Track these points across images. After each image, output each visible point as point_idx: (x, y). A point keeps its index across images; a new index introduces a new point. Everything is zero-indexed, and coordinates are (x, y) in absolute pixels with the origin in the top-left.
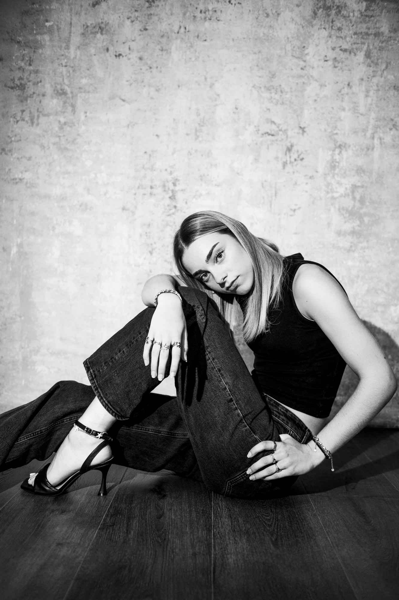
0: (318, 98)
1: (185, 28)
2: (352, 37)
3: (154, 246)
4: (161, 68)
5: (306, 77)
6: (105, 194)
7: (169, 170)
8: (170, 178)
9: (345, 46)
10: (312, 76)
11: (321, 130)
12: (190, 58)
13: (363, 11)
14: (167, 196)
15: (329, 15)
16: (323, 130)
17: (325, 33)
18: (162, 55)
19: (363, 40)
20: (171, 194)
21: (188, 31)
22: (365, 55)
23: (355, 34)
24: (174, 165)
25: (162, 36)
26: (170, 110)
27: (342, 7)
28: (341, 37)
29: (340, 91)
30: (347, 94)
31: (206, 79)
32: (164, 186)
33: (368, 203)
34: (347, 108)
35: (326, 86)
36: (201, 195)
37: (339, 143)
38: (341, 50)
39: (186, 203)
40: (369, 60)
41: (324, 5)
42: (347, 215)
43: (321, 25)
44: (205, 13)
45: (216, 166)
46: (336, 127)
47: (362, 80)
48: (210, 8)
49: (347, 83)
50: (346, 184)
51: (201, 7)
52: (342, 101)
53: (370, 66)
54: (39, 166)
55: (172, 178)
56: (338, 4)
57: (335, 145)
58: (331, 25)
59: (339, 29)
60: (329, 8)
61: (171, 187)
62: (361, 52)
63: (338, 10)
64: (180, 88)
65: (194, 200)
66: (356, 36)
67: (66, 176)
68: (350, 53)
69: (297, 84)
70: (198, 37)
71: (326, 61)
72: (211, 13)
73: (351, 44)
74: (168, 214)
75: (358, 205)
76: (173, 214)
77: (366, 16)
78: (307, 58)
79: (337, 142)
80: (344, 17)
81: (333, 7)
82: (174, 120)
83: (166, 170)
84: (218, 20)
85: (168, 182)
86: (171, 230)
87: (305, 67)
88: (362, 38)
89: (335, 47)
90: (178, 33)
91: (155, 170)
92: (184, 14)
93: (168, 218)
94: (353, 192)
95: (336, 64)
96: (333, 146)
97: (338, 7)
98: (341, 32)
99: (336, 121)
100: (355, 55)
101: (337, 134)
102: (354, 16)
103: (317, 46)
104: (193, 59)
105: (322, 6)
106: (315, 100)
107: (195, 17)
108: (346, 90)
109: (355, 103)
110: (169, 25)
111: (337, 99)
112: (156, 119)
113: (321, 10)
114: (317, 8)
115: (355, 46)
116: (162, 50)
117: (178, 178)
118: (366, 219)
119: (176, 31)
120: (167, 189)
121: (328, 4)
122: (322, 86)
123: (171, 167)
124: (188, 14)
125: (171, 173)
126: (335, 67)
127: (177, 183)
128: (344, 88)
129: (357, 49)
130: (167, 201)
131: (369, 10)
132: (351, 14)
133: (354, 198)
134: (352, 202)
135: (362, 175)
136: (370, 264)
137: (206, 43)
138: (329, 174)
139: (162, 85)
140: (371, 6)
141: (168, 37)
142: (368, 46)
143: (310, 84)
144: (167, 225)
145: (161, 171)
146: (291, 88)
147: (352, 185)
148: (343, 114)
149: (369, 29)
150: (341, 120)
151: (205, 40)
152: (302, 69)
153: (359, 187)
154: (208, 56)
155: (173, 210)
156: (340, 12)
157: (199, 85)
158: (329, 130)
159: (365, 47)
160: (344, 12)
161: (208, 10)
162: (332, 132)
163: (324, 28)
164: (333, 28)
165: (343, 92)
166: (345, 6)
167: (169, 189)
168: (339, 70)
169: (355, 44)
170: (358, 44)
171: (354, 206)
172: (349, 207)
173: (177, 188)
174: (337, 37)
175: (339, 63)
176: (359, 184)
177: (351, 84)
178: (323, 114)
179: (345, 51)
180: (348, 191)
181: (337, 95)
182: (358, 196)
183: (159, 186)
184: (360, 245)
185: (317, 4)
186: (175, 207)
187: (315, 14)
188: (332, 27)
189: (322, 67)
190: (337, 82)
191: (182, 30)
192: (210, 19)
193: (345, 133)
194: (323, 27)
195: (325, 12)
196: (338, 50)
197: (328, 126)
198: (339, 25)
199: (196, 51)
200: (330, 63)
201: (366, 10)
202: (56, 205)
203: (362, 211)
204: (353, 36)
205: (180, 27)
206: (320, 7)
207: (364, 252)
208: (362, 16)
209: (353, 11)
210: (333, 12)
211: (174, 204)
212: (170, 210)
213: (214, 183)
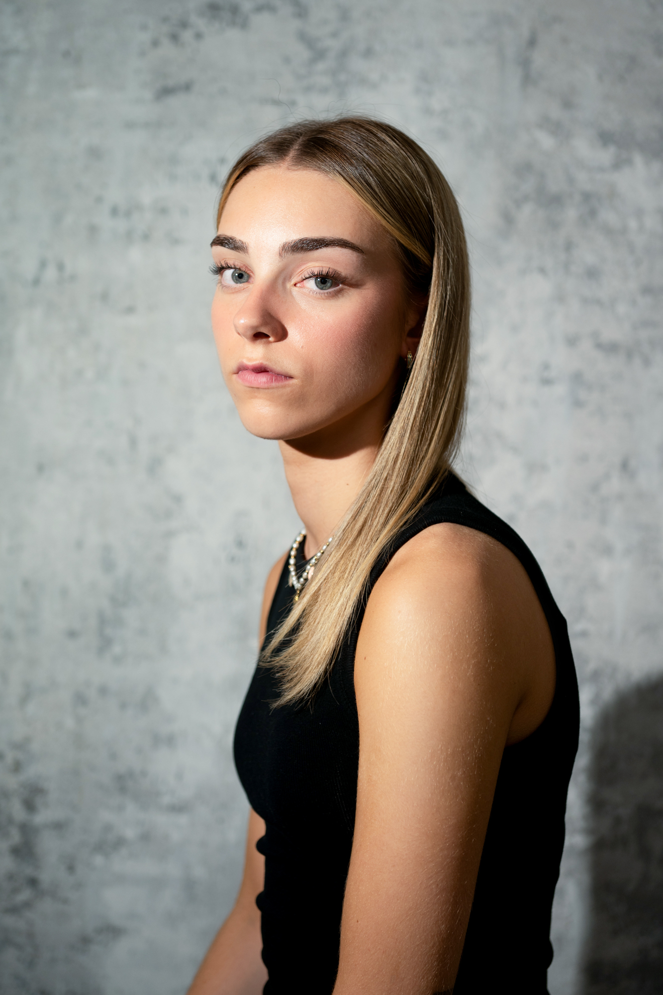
0: (521, 508)
1: (61, 267)
2: (634, 303)
7: (10, 758)
8: (12, 782)
9: (612, 333)
10: (498, 435)
12: (79, 372)
14: (4, 846)
15: (554, 225)
17: (543, 287)
20: (16, 837)
21: (72, 279)
23: (647, 290)
24: (28, 740)
26: (10, 550)
27: (600, 199)
28: (599, 302)
29: (595, 488)
30: (620, 497)
31: (133, 442)
34: (619, 546)
35: (546, 468)
36: (120, 843)
38: (599, 346)
39: (71, 868)
41: (541, 191)
42: (623, 908)
43: (529, 258)
44: (128, 215)
45: (171, 741)
46: (583, 612)
48: (147, 200)
49: (619, 461)
50: (616, 806)
51: (115, 195)
52: (604, 521)
55: (23, 784)
56: (588, 188)
58: (563, 257)
59: (592, 274)
60: (556, 200)
61: (18, 811)
63: (586, 208)
64: (46, 473)
65: (99, 860)
66: (649, 300)
68: (630, 355)
70: (105, 297)
71: (547, 382)
72: (148, 216)
73: (634, 327)
74: (7, 905)
75: (658, 873)
76: (27, 905)
80: (608, 231)
81: (571, 196)
82: (26, 584)
84: (176, 241)
85: (6, 796)
86: (20, 960)
89: (577, 336)
92: (58, 218)
93: (9, 921)
94: (641, 832)
95: (583, 395)
97: (587, 197)
98: (600, 285)
101: (585, 634)
102: (641, 230)
103: (515, 329)
104: (90, 374)
105: (532, 195)
107: (93, 229)
108: (615, 485)
109: (647, 528)
110: (5, 254)
111: (586, 516)
113: (527, 209)
114: (515, 201)
115: (644, 334)
117: (44, 784)
119: (30, 277)
120: (3, 819)
121: (554, 188)
122: (535, 468)
123: (17, 746)
124: (70, 220)
125: (17, 767)
126: (578, 404)
127: (40, 801)
128: (607, 477)
129: (652, 343)
130: (5, 864)
132: (633, 224)
133: (645, 853)
134: (639, 866)
137: (132, 319)
143: (493, 461)
144: (6, 942)
147: (639, 808)
148: (604, 568)
150: (599, 588)
151: (130, 310)
153: (660, 812)
154: (142, 365)
155: (25, 895)
156: (593, 213)
157: (111, 462)
160: (608, 216)
161: (140, 207)
163: (542, 271)
164: (572, 268)
165: (605, 490)
166: (613, 194)
167: (11, 820)
168: (592, 414)
169: (645, 324)
171: (646, 878)
172: (628, 881)
173: (41, 818)
174: (585, 300)
175: (590, 389)
177: (632, 464)
179: (611, 348)
180: (625, 829)
181: (586, 502)
185: (516, 188)
186: (33, 882)
187: (508, 219)
188: (567, 264)
189: (536, 404)
190: (586, 458)
191: (51, 274)
192: (146, 237)
193: (612, 632)
194: (536, 264)
195: (541, 213)
196: (587, 345)
198: (590, 259)
199: (98, 347)
200: (560, 389)
204: (640, 300)
205: (43, 264)
206: (526, 198)
209: (639, 213)
210: (571, 213)
211: (28, 871)
212: (15, 891)
213: (166, 800)
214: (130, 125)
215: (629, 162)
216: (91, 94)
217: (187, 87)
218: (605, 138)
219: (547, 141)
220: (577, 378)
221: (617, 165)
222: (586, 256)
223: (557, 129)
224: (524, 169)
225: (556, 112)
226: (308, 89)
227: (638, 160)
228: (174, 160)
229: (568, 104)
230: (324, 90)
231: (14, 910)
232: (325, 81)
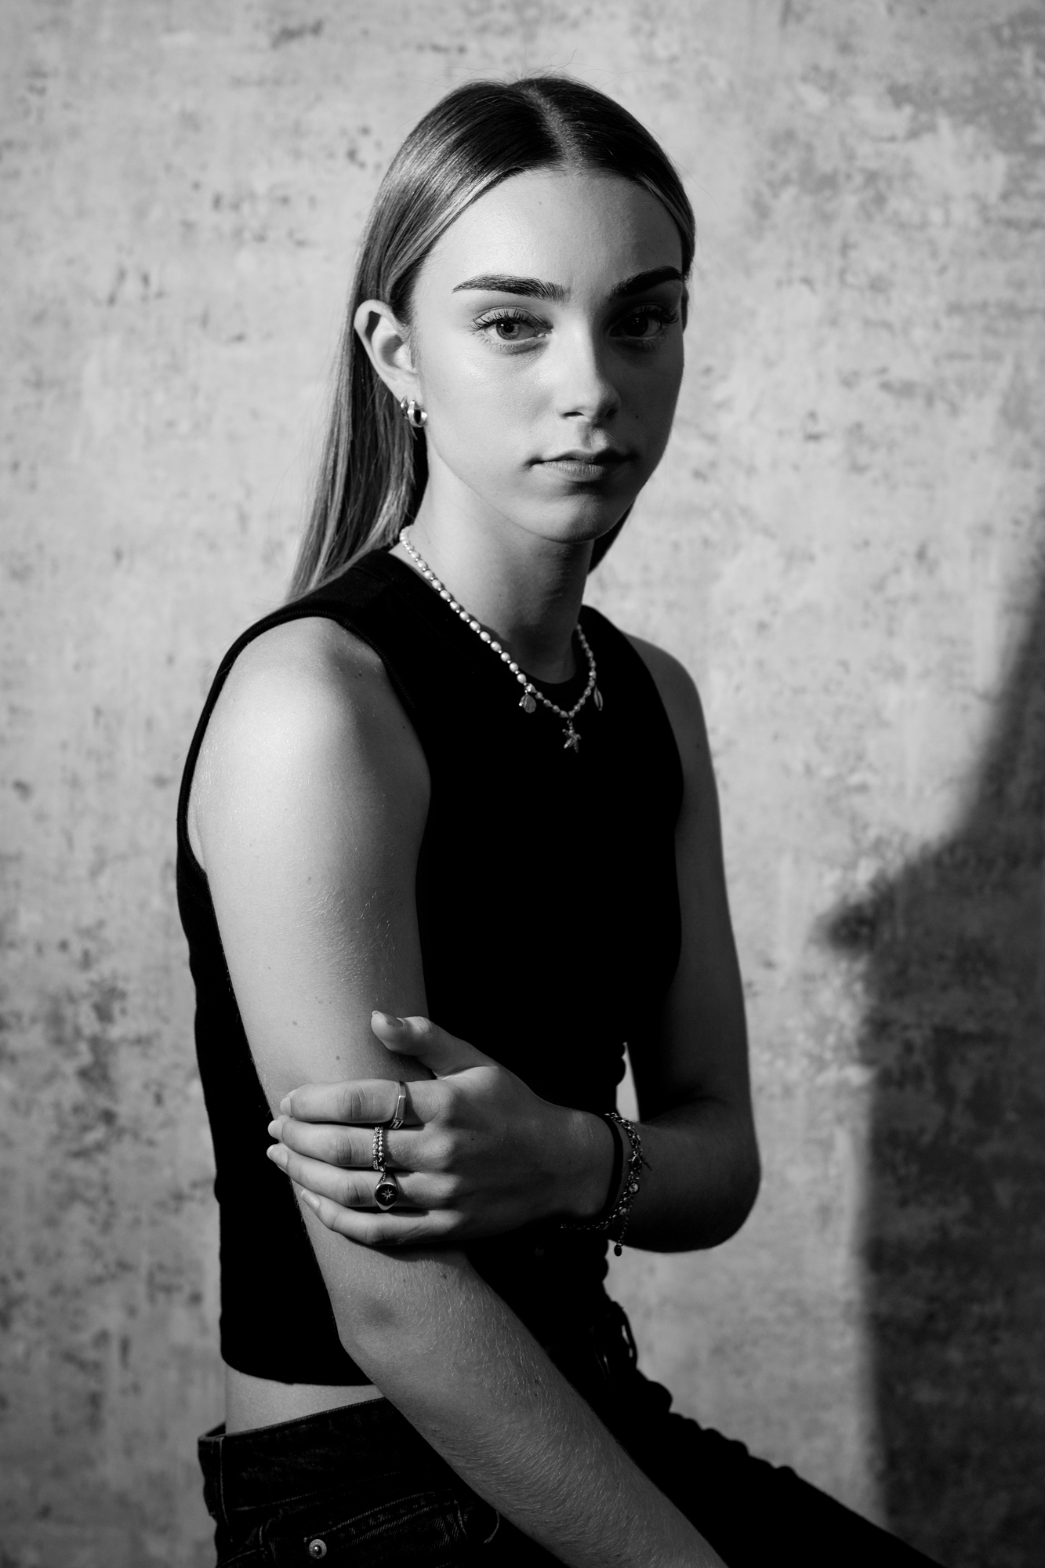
0: (775, 613)
1: (146, 280)
2: (937, 326)
3: (17, 1287)
4: (33, 468)
5: (716, 515)
7: (76, 948)
8: (80, 982)
9: (903, 369)
10: (745, 511)
11: (787, 770)
12: (171, 424)
13: (993, 198)
14: (70, 1067)
15: (826, 218)
16: (798, 767)
17: (808, 304)
18: (39, 405)
19: (991, 342)
20: (85, 1057)
21: (160, 295)
22: (1004, 412)
23: (954, 309)
24: (101, 924)
25: (39, 318)
26: (77, 667)
27: (889, 181)
28: (887, 326)
29: (879, 586)
30: (915, 599)
31: (243, 519)
32: (56, 1020)
33: (1011, 1116)
34: (913, 667)
35: (812, 558)
37: (872, 833)
38: (886, 386)
39: (159, 1099)
40: (1019, 439)
41: (807, 168)
42: (914, 1169)
43: (790, 265)
44: (236, 207)
46: (860, 757)
47: (987, 530)
48: (261, 186)
49: (912, 548)
50: (906, 1027)
51: (218, 179)
52: (890, 633)
53: (1026, 465)
55: (93, 984)
56: (873, 165)
57: (856, 841)
58: (837, 262)
59: (879, 285)
60: (829, 183)
61: (88, 1022)
62: (980, 395)
63: (870, 193)
64: (125, 562)
66: (957, 322)
68: (930, 400)
69: (676, 546)
70: (205, 320)
71: (814, 437)
72: (263, 208)
73: (936, 361)
74: (75, 1147)
75: (963, 1121)
76: (100, 1147)
77: (1009, 223)
78: (726, 423)
79: (866, 827)
80: (902, 226)
81: (849, 177)
82: (98, 712)
83: (64, 946)
84: (301, 244)
85: (72, 999)
86: (92, 1220)
87: (713, 465)
88: (989, 330)
89: (856, 374)
90: (112, 300)
91: (11, 946)
92: (140, 212)
93: (76, 1168)
94: (940, 1063)
95: (863, 456)
96: (847, 844)
97: (872, 177)
98: (888, 301)
99: (861, 727)
100: (954, 410)
101: (863, 788)
102: (947, 223)
103: (769, 364)
104: (184, 427)
105: (795, 175)
106: (762, 626)
107: (188, 226)
108: (908, 581)
109: (952, 642)
110: (70, 262)
111: (866, 625)
112: (13, 710)
113: (788, 194)
114: (770, 184)
115: (950, 370)
116: (38, 384)
117: (121, 985)
118: (1004, 1192)
119: (103, 293)
120: (68, 1031)
121: (824, 166)
122: (795, 557)
123: (86, 933)
124: (156, 213)
125: (87, 961)
126: (857, 468)
127: (116, 1007)
128: (897, 570)
129: (961, 383)
130: (72, 1091)
131: (1023, 194)
132: (936, 215)
133: (946, 1093)
134: (938, 1111)
135: (986, 981)
136: (1020, 1401)
137: (242, 352)
138: (824, 976)
139: (40, 547)
140: (1030, 177)
141: (66, 324)
142: (1018, 368)
143: (737, 548)
144: (72, 1196)
145: (40, 949)
146: (646, 568)
147: (938, 1031)
148: (892, 696)
149: (1020, 285)
150: (884, 724)
151: (240, 338)
152: (698, 475)
153: (968, 1037)
154: (255, 415)
155: (98, 1134)
156: (880, 200)
157: (213, 547)
158: (827, 771)
159: (1003, 375)
160: (900, 204)
161: (252, 196)
162: (839, 777)
163: (807, 281)
164: (850, 279)
165: (893, 589)
166: (908, 174)
167: (78, 1032)
168: (875, 482)
169: (952, 356)
170: (966, 357)
171: (946, 1127)
172: (922, 1131)
173: (115, 1032)
174: (867, 323)
175: (874, 447)
176: (970, 1026)
177: (932, 552)
178: (799, 691)
179: (906, 390)
180: (917, 1058)
181: (867, 605)
182: (964, 1082)
183: (34, 1020)
184: (976, 1309)
185: (772, 166)
186: (108, 1117)
187: (762, 210)
188: (842, 273)
189: (796, 468)
190: (866, 543)
191: (132, 288)
192: (261, 238)
193: (901, 787)
194: (798, 273)
195: (807, 201)
196: (869, 386)
197: (824, 749)
198: (876, 265)
199: (195, 389)
200: (832, 448)
201: (1005, 197)
203: (986, 1152)
204: (945, 322)
205: (122, 275)
206: (786, 181)
207: (995, 1341)
208: (987, 221)
209: (946, 200)
210: (849, 201)
211: (102, 1102)
212: (86, 1128)
214: (238, 82)
215: (932, 128)
216: (185, 39)
217: (317, 29)
218: (898, 95)
219: (816, 100)
220: (856, 431)
221: (913, 134)
222: (870, 260)
223: (829, 81)
224: (784, 139)
225: (828, 59)
226: (484, 29)
227: (944, 123)
228: (298, 130)
229: (845, 48)
230: (506, 31)
231: (81, 1154)
232: (507, 17)
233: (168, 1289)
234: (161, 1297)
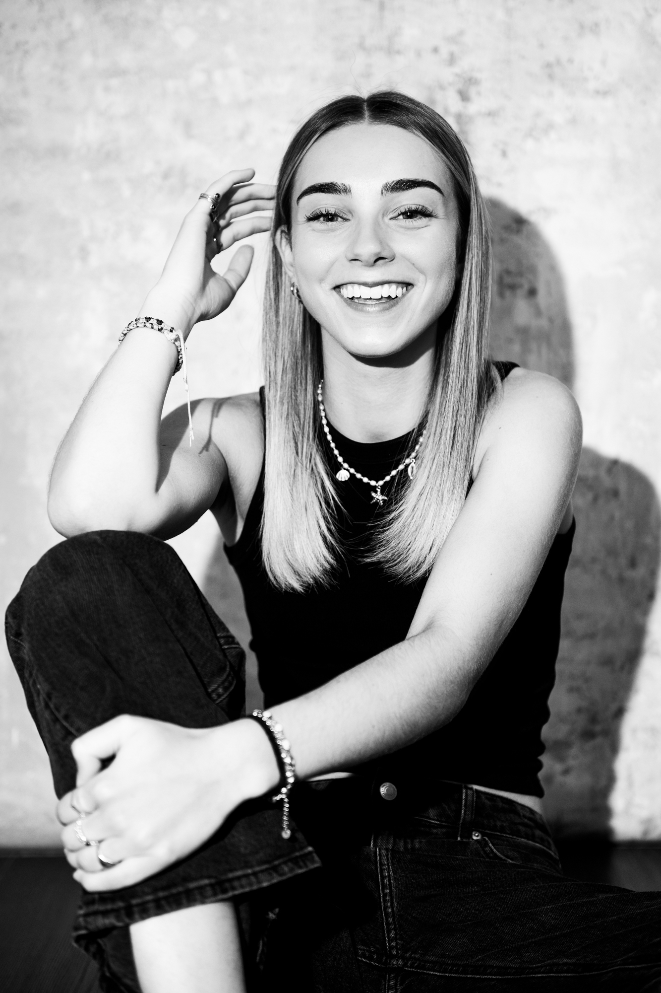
6: (242, 135)
7: (445, 51)
8: (448, 74)
24: (461, 33)
36: (550, 127)
39: (504, 154)
45: (595, 28)
54: (26, 52)
55: (457, 75)
65: (530, 144)
67: (114, 82)
83: (436, 50)
85: (442, 87)
91: (398, 52)
117: (477, 75)
123: (452, 40)
125: (452, 60)
127: (473, 91)
145: (419, 54)
173: (472, 108)
202: (86, 176)
213: (592, 85)
233: (513, 287)
234: (508, 293)
